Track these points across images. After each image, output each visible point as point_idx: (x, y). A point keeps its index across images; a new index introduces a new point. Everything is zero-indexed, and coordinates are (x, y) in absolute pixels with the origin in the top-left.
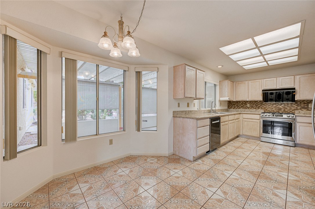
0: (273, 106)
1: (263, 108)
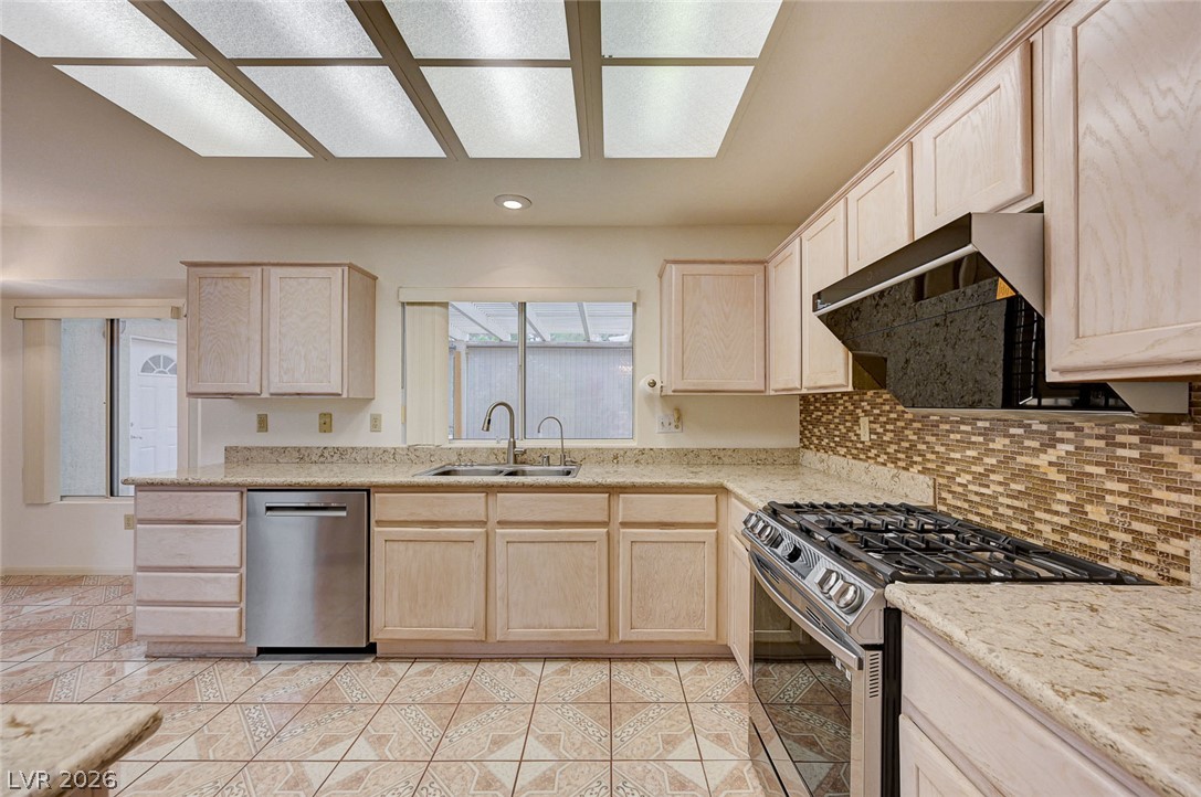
0: (990, 452)
1: (929, 465)
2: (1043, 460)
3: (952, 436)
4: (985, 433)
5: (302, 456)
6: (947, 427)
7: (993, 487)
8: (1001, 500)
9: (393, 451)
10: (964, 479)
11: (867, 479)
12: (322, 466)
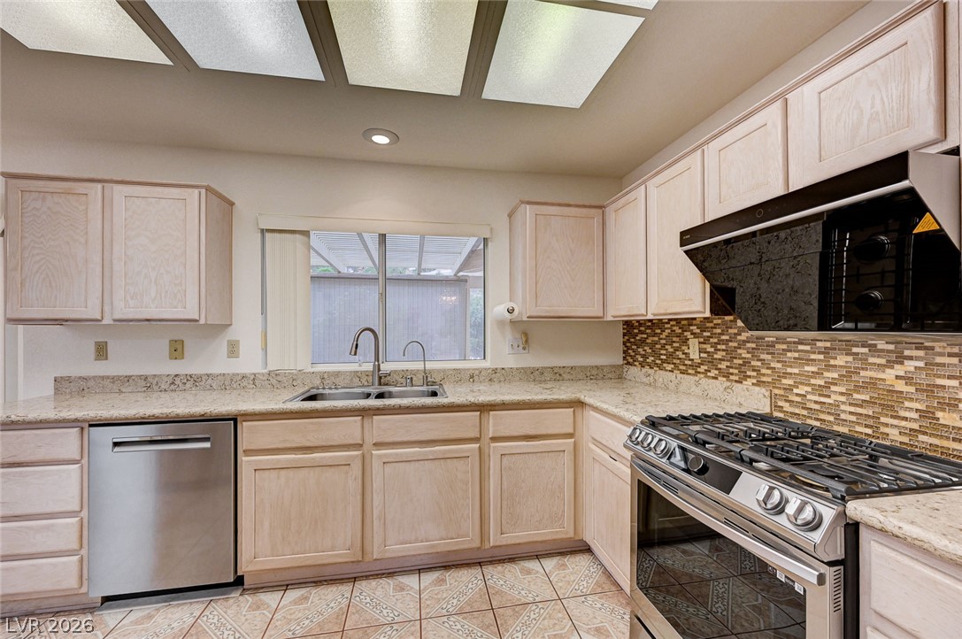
1: (764, 379)
2: (889, 375)
3: (789, 354)
4: (826, 351)
5: (148, 384)
6: (785, 347)
7: (834, 397)
8: (843, 407)
9: (252, 377)
10: (802, 390)
11: (698, 391)
12: (173, 394)
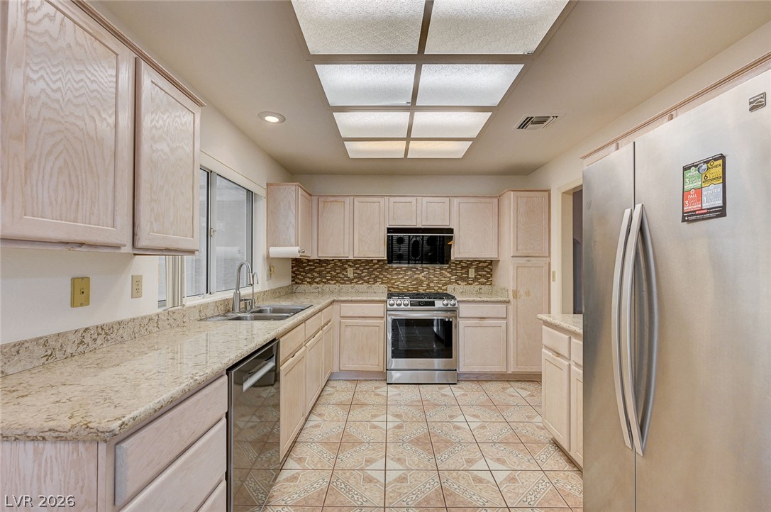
0: (406, 275)
1: (384, 281)
2: (420, 276)
9: (156, 318)
